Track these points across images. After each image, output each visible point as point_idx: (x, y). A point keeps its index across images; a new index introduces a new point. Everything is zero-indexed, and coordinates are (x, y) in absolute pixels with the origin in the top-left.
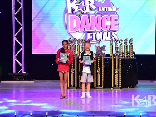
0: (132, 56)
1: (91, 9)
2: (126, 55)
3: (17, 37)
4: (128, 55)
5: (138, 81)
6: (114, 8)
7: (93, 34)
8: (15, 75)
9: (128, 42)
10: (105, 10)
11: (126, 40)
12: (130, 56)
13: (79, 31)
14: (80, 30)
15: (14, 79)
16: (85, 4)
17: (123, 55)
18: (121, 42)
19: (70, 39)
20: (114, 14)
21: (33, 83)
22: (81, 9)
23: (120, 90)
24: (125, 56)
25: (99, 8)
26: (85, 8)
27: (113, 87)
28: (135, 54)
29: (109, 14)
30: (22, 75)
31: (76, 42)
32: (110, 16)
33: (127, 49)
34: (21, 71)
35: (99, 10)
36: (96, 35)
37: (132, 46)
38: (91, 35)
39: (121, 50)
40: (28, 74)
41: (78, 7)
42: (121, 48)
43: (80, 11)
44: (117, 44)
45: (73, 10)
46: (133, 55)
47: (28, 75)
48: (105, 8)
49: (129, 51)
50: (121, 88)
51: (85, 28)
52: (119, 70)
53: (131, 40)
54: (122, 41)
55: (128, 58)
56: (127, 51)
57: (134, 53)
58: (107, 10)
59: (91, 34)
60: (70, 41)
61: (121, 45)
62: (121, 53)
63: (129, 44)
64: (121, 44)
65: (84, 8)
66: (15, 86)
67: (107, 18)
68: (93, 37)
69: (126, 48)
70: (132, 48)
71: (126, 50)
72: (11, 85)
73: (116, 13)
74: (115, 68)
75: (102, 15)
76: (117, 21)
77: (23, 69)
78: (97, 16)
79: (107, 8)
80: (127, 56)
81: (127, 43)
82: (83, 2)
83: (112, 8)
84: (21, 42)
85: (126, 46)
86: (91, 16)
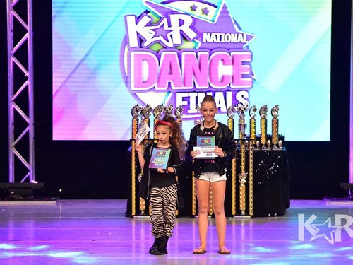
0: (277, 145)
1: (184, 37)
2: (263, 141)
3: (17, 101)
4: (269, 141)
5: (291, 201)
6: (240, 35)
7: (189, 97)
8: (14, 188)
9: (269, 113)
10: (218, 41)
11: (265, 109)
12: (272, 145)
13: (157, 88)
14: (159, 86)
15: (11, 196)
16: (170, 26)
17: (258, 142)
18: (252, 112)
19: (138, 105)
20: (241, 49)
21: (55, 205)
22: (161, 38)
23: (251, 222)
24: (261, 145)
25: (205, 35)
26: (171, 36)
27: (234, 213)
28: (285, 140)
29: (228, 50)
30: (28, 188)
31: (151, 113)
32: (232, 54)
33: (266, 128)
34: (28, 179)
35: (204, 41)
36: (197, 98)
37: (277, 123)
38: (184, 99)
39: (253, 130)
40: (42, 184)
41: (154, 33)
42: (253, 125)
43: (159, 42)
44: (244, 118)
45: (141, 40)
46: (281, 141)
47: (42, 188)
48: (218, 35)
49: (269, 132)
50: (252, 217)
51: (169, 83)
52: (248, 176)
53: (276, 109)
54: (255, 110)
55: (269, 149)
56: (266, 132)
57: (281, 138)
58: (223, 41)
59: (185, 95)
60: (137, 111)
61: (253, 121)
62: (253, 138)
63: (269, 118)
64: (252, 118)
65: (168, 35)
66: (12, 213)
67: (222, 60)
68: (189, 103)
69: (263, 126)
70: (277, 127)
71: (264, 130)
72: (3, 210)
73: (247, 47)
74: (238, 171)
75: (211, 51)
76: (248, 66)
77: (31, 174)
78: (199, 54)
79: (223, 35)
80: (266, 145)
81: (265, 114)
82: (165, 21)
83: (236, 35)
84: (27, 114)
85: (263, 121)
86: (184, 54)
